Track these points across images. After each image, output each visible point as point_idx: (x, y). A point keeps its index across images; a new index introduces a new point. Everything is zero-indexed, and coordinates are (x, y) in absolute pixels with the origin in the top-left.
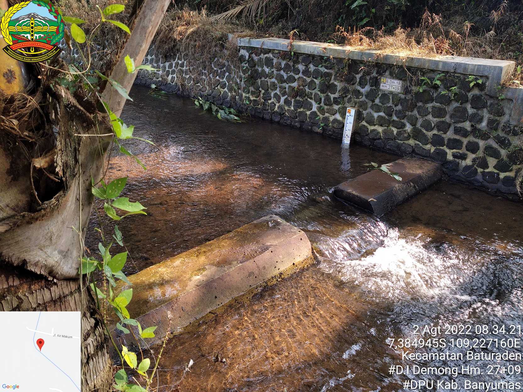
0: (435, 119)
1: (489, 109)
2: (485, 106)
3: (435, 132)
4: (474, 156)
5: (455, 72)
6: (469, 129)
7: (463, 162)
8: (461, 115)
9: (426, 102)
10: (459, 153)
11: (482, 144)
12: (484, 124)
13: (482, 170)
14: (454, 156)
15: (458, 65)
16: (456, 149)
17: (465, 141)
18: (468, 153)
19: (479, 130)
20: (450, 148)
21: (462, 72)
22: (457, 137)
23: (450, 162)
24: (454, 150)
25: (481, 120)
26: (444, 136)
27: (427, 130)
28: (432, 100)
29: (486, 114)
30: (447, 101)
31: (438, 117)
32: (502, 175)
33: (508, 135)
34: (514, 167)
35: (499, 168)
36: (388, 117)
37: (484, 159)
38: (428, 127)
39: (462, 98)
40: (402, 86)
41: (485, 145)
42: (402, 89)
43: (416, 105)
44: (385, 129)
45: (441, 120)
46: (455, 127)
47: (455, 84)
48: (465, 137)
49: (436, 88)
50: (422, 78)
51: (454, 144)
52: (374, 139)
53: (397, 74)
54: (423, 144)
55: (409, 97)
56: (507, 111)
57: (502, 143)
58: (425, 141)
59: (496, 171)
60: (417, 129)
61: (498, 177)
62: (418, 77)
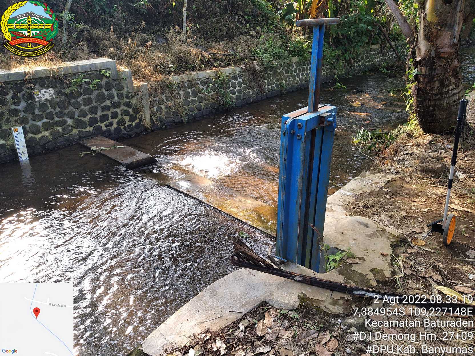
0: (87, 107)
1: (115, 88)
2: (113, 87)
3: (89, 116)
4: (117, 120)
5: (91, 71)
6: (110, 104)
7: (112, 127)
8: (101, 98)
9: (78, 97)
10: (108, 123)
11: (118, 110)
12: (116, 98)
13: (123, 127)
14: (106, 126)
15: (91, 65)
16: (106, 121)
17: (109, 113)
18: (113, 120)
19: (115, 102)
20: (102, 122)
21: (95, 69)
22: (104, 113)
23: (106, 131)
24: (105, 122)
25: (114, 97)
26: (96, 116)
27: (84, 117)
28: (81, 95)
29: (115, 92)
30: (88, 92)
31: (88, 105)
32: (134, 124)
33: (130, 99)
34: (138, 116)
35: (131, 120)
36: (51, 121)
37: (122, 119)
38: (83, 114)
39: (99, 86)
40: (55, 92)
41: (121, 110)
42: (55, 95)
43: (70, 103)
44: (51, 132)
45: (91, 106)
46: (102, 107)
47: (92, 78)
48: (109, 110)
49: (80, 85)
50: (73, 81)
51: (104, 118)
52: (45, 144)
53: (48, 84)
54: (84, 129)
55: (63, 98)
56: (125, 86)
57: (128, 105)
58: (85, 125)
59: (130, 123)
60: (77, 120)
61: (132, 126)
62: (69, 81)
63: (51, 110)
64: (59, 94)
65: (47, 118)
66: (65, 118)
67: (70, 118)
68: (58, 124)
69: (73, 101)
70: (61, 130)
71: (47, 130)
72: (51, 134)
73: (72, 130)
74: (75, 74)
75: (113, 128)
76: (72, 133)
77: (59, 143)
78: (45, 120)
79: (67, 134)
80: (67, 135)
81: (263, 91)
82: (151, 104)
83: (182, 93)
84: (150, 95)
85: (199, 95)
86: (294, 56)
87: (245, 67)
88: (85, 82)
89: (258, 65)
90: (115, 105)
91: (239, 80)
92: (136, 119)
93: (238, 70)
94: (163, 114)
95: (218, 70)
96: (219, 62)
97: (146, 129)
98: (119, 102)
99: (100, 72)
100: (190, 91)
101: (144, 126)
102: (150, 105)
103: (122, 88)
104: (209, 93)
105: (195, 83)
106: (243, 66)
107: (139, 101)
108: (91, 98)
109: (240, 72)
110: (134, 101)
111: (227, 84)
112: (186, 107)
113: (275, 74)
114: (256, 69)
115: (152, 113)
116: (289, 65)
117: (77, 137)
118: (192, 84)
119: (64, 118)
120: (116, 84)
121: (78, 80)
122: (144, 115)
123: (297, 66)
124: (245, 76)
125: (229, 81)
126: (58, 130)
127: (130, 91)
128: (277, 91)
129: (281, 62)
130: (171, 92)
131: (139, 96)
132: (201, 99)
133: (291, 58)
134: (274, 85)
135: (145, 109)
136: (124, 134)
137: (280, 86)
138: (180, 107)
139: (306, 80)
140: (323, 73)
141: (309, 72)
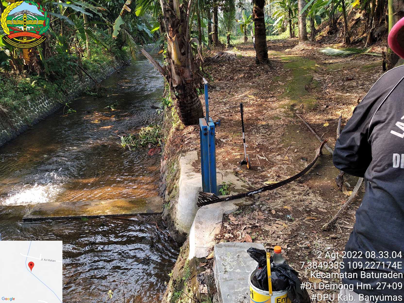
116: (26, 103)
123: (31, 103)
139: (41, 112)
140: (51, 104)
141: (41, 105)
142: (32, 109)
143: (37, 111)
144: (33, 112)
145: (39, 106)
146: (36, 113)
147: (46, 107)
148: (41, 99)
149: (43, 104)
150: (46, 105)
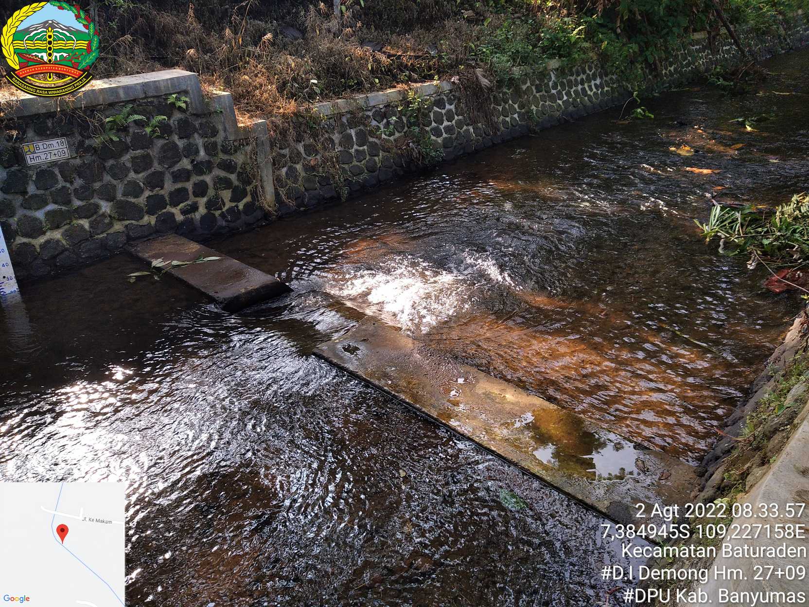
0: (141, 175)
1: (200, 132)
2: (196, 130)
3: (147, 193)
4: (205, 199)
5: (146, 97)
6: (189, 167)
7: (196, 214)
8: (171, 154)
9: (121, 156)
10: (188, 205)
11: (208, 179)
12: (202, 153)
13: (220, 212)
14: (183, 212)
15: (145, 85)
16: (182, 202)
17: (189, 186)
18: (197, 199)
19: (201, 162)
20: (176, 205)
21: (156, 94)
22: (179, 185)
23: (183, 223)
24: (182, 205)
25: (197, 152)
26: (162, 192)
27: (136, 197)
28: (126, 149)
29: (199, 141)
30: (144, 142)
31: (144, 170)
32: (241, 206)
33: (231, 154)
34: (248, 188)
35: (235, 198)
36: (64, 208)
37: (217, 196)
38: (135, 190)
39: (165, 129)
40: (70, 145)
41: (213, 179)
42: (71, 151)
43: (104, 167)
44: (66, 231)
45: (149, 172)
46: (173, 173)
47: (150, 113)
48: (188, 180)
49: (124, 129)
50: (108, 120)
51: (178, 196)
52: (54, 257)
53: (54, 128)
54: (138, 221)
55: (88, 158)
56: (220, 127)
57: (229, 167)
58: (138, 213)
59: (234, 204)
60: (121, 202)
61: (238, 210)
62: (100, 120)
63: (64, 184)
64: (80, 148)
65: (55, 203)
66: (96, 200)
67: (107, 200)
68: (81, 213)
69: (110, 162)
70: (87, 226)
71: (58, 227)
72: (67, 235)
73: (111, 225)
74: (111, 105)
75: (197, 216)
76: (111, 231)
77: (84, 252)
78: (51, 207)
79: (102, 233)
80: (102, 236)
81: (495, 127)
82: (276, 164)
83: (336, 137)
84: (272, 145)
85: (371, 139)
86: (552, 56)
87: (459, 80)
88: (135, 121)
89: (484, 76)
90: (200, 168)
91: (448, 107)
92: (245, 196)
93: (446, 87)
94: (300, 182)
95: (406, 87)
96: (407, 73)
97: (266, 215)
98: (209, 162)
99: (166, 99)
100: (353, 132)
101: (261, 208)
102: (274, 164)
103: (215, 133)
104: (390, 135)
105: (362, 117)
106: (455, 79)
107: (251, 158)
108: (148, 154)
109: (451, 91)
110: (239, 159)
111: (426, 115)
112: (346, 166)
113: (518, 93)
114: (481, 85)
115: (278, 180)
116: (543, 75)
117: (123, 239)
118: (356, 118)
119: (92, 201)
120: (201, 124)
121: (120, 118)
122: (262, 187)
123: (557, 77)
124: (459, 99)
125: (430, 109)
126: (82, 227)
127: (232, 138)
128: (520, 126)
129: (528, 69)
130: (315, 136)
131: (249, 148)
132: (374, 149)
133: (546, 60)
134: (516, 116)
135: (264, 174)
136: (221, 227)
137: (527, 115)
138: (334, 166)
139: (574, 104)
140: (606, 89)
141: (580, 87)
142: (554, 91)
143: (565, 98)
144: (553, 98)
145: (574, 88)
146: (560, 102)
147: (592, 94)
148: (584, 72)
149: (586, 86)
150: (591, 90)
